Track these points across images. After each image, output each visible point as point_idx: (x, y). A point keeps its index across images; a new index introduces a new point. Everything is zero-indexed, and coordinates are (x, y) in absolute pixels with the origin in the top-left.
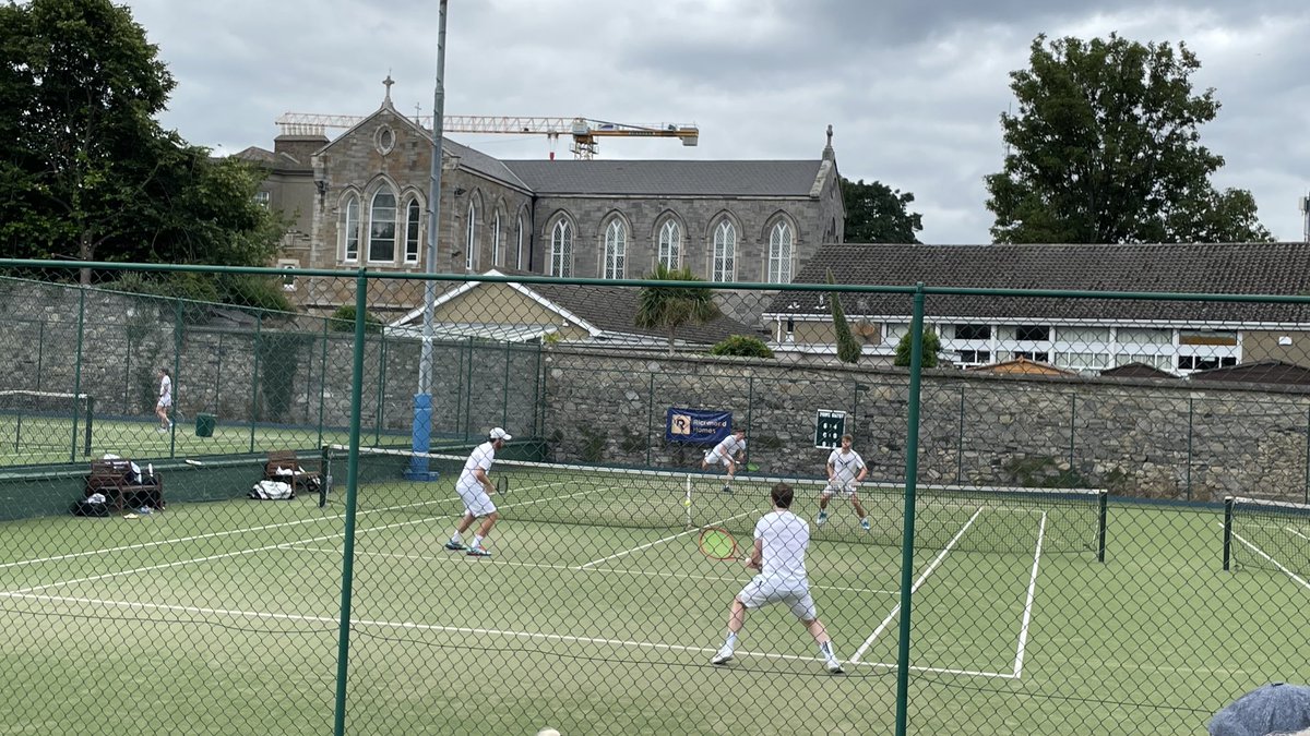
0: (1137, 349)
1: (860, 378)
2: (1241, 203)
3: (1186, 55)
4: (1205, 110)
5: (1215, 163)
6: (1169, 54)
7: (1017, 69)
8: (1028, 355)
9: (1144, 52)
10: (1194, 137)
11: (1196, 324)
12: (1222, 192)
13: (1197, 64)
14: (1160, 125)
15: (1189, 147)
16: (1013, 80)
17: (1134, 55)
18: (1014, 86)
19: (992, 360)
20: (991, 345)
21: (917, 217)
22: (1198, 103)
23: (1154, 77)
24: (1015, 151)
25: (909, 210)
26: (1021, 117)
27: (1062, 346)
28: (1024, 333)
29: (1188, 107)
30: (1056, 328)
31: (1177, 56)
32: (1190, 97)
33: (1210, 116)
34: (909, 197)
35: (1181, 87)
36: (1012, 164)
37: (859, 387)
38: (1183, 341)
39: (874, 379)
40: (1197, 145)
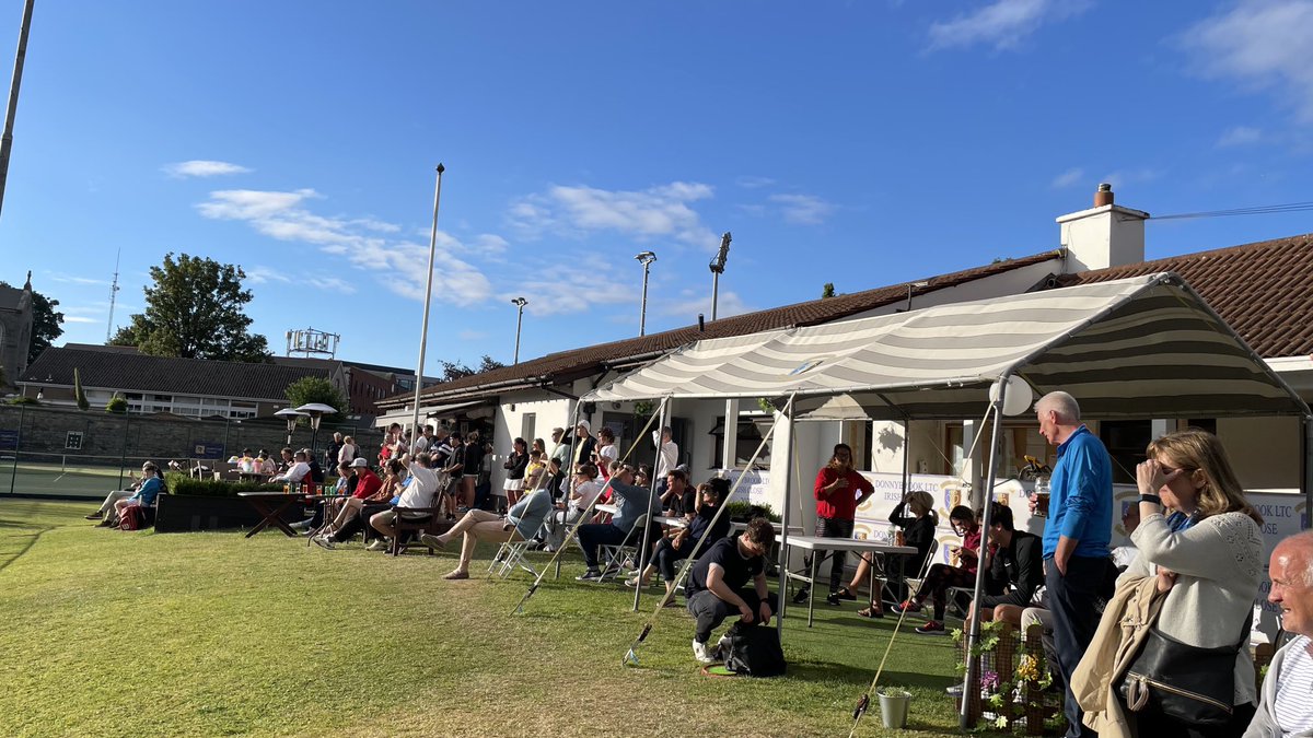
0: (216, 408)
1: (90, 418)
2: (261, 341)
3: (240, 272)
4: (246, 297)
5: (249, 321)
6: (232, 270)
7: (154, 266)
8: (160, 408)
9: (219, 267)
10: (240, 309)
11: (238, 398)
12: (252, 336)
13: (245, 277)
14: (224, 301)
15: (238, 312)
16: (152, 271)
17: (214, 267)
18: (152, 274)
19: (142, 411)
20: (143, 403)
21: (60, 316)
22: (243, 294)
23: (224, 278)
24: (150, 306)
25: (55, 310)
26: (154, 289)
27: (178, 405)
28: (158, 398)
29: (238, 296)
30: (176, 397)
31: (236, 272)
32: (240, 291)
33: (248, 301)
34: (56, 303)
35: (236, 285)
36: (149, 312)
37: (90, 422)
38: (233, 405)
39: (96, 418)
40: (242, 313)
